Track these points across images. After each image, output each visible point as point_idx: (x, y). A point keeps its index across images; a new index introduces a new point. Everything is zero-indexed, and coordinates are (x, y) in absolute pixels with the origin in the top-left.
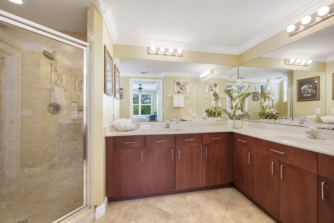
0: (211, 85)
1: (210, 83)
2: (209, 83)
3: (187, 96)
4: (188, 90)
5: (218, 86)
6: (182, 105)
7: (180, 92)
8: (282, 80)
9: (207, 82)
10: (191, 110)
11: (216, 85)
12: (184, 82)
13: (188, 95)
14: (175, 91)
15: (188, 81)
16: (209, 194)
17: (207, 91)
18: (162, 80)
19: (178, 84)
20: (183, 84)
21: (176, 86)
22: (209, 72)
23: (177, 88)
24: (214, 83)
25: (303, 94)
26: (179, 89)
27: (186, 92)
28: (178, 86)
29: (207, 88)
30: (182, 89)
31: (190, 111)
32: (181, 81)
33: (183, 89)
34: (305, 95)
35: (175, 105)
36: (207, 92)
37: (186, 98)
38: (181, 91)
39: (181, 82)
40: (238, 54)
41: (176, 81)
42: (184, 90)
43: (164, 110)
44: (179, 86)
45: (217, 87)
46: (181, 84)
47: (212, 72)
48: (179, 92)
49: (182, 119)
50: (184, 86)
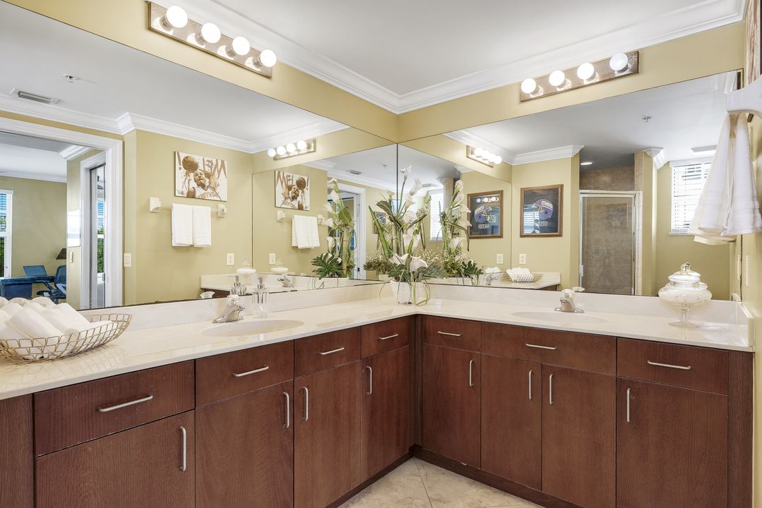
0: (290, 183)
1: (289, 176)
2: (285, 176)
3: (220, 211)
4: (223, 192)
5: (308, 187)
6: (204, 239)
7: (197, 196)
8: (428, 191)
9: (279, 173)
10: (232, 255)
11: (301, 184)
12: (211, 162)
13: (221, 206)
14: (179, 187)
15: (223, 162)
16: (375, 497)
17: (280, 199)
18: (121, 141)
19: (190, 166)
20: (208, 169)
21: (181, 172)
22: (303, 146)
23: (184, 181)
24: (296, 177)
25: (478, 223)
26: (193, 184)
27: (217, 195)
28: (187, 174)
29: (280, 189)
30: (203, 186)
31: (230, 259)
32: (201, 158)
33: (207, 184)
34: (480, 227)
35: (180, 238)
36: (279, 202)
37: (217, 216)
38: (199, 192)
39: (198, 159)
40: (398, 113)
41: (183, 156)
42: (209, 190)
43: (128, 255)
44: (192, 175)
45: (307, 191)
46: (201, 166)
47: (312, 145)
48: (191, 195)
49: (204, 286)
50: (208, 176)
